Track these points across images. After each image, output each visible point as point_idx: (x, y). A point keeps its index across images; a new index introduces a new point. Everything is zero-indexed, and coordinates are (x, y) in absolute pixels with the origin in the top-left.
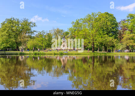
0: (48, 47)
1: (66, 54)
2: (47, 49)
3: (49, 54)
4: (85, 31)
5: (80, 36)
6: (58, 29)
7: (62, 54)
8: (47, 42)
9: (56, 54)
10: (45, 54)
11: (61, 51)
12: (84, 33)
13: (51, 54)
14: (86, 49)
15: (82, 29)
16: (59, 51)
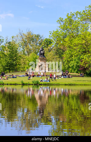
0: (9, 69)
1: (46, 85)
3: (11, 84)
4: (85, 36)
5: (74, 48)
7: (37, 84)
9: (26, 84)
10: (3, 84)
11: (36, 79)
12: (84, 42)
13: (15, 84)
14: (87, 74)
15: (79, 33)
16: (31, 78)
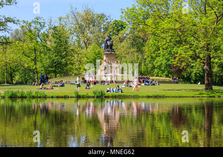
0: (55, 72)
1: (115, 97)
2: (52, 81)
3: (58, 97)
4: (179, 17)
5: (162, 35)
6: (87, 12)
7: (101, 97)
8: (50, 58)
9: (83, 97)
10: (45, 97)
11: (99, 88)
12: (178, 26)
13: (65, 97)
14: (183, 78)
15: (170, 11)
16: (92, 86)
